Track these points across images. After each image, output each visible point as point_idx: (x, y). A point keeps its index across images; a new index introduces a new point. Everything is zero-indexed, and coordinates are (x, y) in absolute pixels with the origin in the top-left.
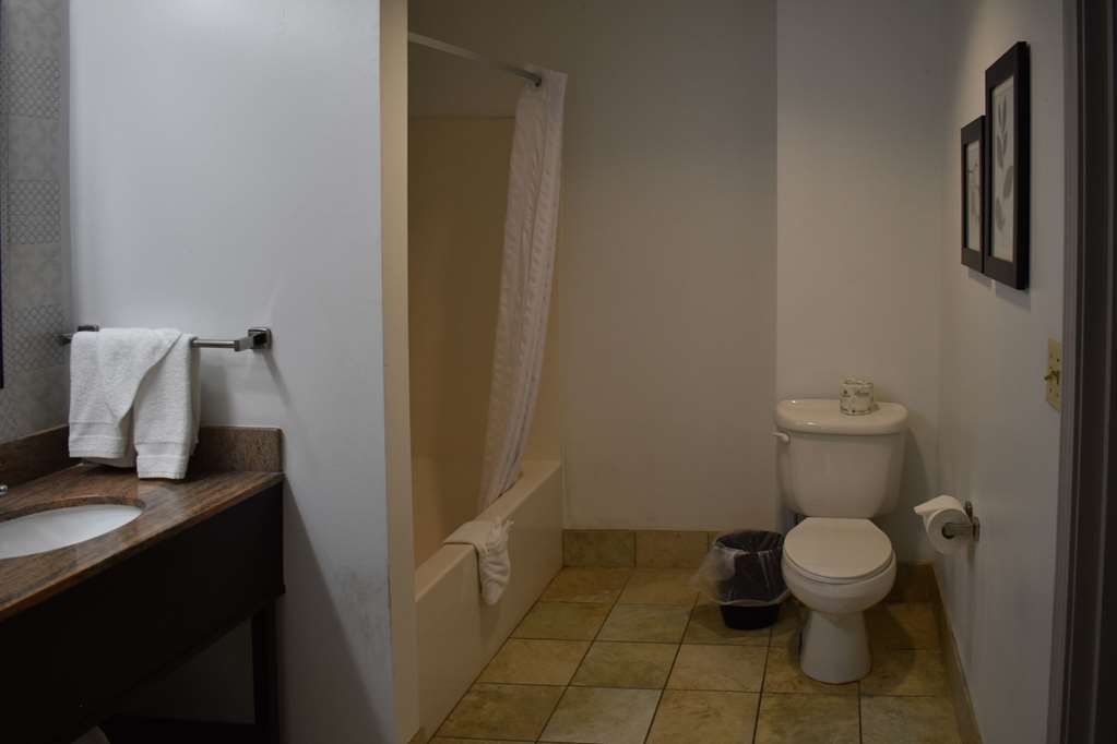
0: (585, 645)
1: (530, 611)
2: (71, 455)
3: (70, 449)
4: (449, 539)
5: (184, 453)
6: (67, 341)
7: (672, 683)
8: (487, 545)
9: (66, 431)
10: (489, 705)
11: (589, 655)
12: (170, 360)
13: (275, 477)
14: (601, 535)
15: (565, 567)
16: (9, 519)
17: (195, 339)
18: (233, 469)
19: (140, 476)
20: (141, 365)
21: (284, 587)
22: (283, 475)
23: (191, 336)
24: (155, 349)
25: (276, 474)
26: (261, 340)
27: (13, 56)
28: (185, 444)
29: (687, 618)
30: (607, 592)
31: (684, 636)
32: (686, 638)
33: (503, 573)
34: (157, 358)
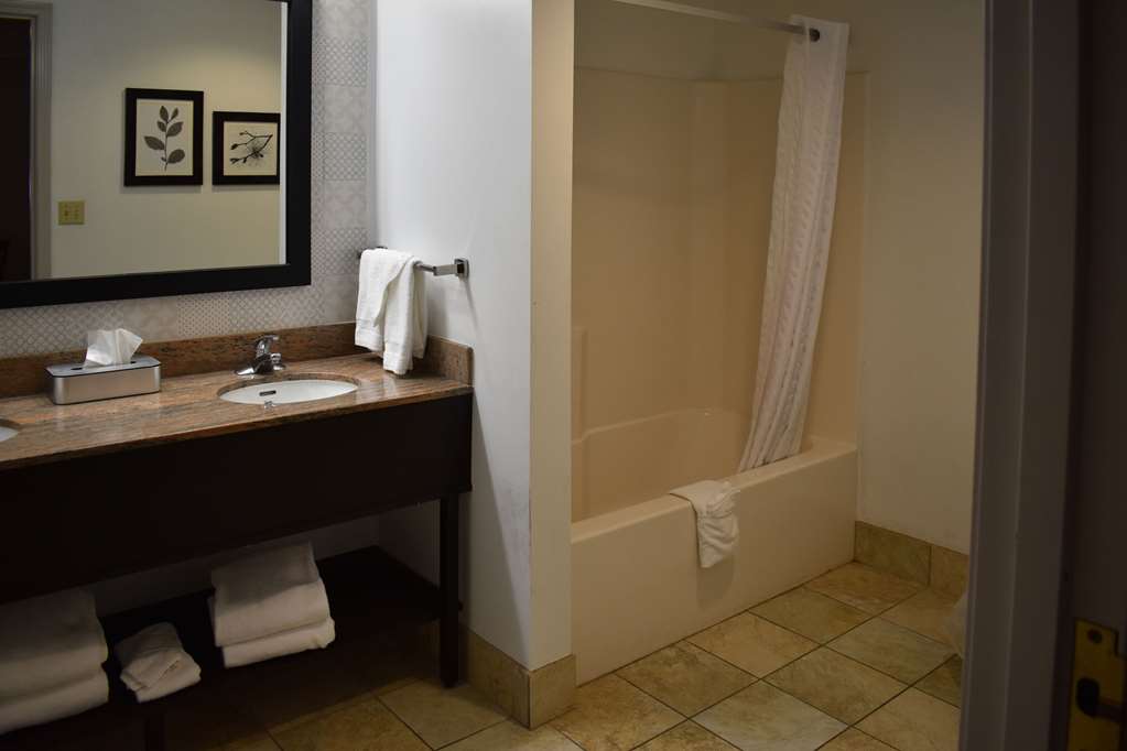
0: (810, 646)
1: (789, 591)
2: (357, 343)
3: (356, 338)
4: (676, 491)
5: (403, 354)
6: (359, 256)
7: (864, 725)
8: (708, 506)
9: (354, 326)
10: (679, 666)
11: (804, 658)
12: (402, 277)
13: (465, 388)
14: (896, 539)
15: (854, 561)
16: (290, 379)
17: (417, 263)
18: (444, 375)
19: (385, 367)
20: (386, 278)
21: (471, 487)
22: (471, 389)
23: (418, 259)
24: (395, 267)
25: (464, 385)
26: (461, 268)
27: (328, 41)
28: (405, 347)
29: (941, 661)
30: (877, 601)
31: (921, 679)
32: (922, 683)
33: (724, 540)
34: (396, 273)
